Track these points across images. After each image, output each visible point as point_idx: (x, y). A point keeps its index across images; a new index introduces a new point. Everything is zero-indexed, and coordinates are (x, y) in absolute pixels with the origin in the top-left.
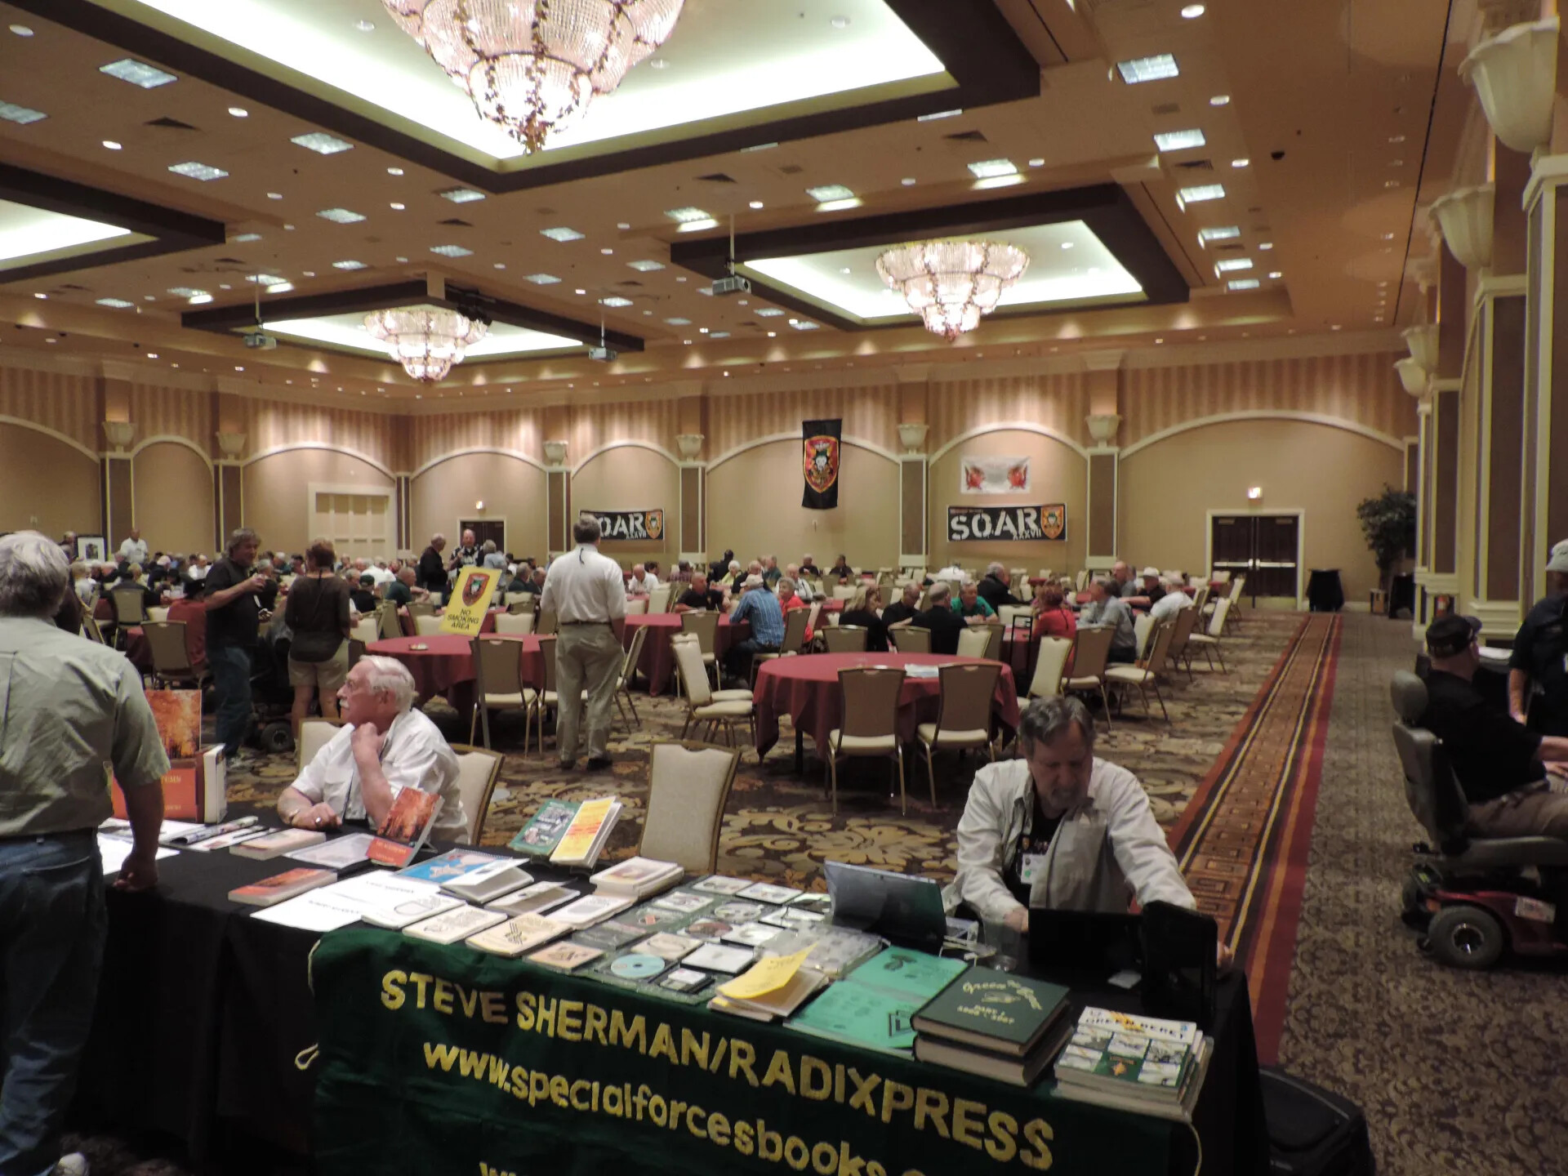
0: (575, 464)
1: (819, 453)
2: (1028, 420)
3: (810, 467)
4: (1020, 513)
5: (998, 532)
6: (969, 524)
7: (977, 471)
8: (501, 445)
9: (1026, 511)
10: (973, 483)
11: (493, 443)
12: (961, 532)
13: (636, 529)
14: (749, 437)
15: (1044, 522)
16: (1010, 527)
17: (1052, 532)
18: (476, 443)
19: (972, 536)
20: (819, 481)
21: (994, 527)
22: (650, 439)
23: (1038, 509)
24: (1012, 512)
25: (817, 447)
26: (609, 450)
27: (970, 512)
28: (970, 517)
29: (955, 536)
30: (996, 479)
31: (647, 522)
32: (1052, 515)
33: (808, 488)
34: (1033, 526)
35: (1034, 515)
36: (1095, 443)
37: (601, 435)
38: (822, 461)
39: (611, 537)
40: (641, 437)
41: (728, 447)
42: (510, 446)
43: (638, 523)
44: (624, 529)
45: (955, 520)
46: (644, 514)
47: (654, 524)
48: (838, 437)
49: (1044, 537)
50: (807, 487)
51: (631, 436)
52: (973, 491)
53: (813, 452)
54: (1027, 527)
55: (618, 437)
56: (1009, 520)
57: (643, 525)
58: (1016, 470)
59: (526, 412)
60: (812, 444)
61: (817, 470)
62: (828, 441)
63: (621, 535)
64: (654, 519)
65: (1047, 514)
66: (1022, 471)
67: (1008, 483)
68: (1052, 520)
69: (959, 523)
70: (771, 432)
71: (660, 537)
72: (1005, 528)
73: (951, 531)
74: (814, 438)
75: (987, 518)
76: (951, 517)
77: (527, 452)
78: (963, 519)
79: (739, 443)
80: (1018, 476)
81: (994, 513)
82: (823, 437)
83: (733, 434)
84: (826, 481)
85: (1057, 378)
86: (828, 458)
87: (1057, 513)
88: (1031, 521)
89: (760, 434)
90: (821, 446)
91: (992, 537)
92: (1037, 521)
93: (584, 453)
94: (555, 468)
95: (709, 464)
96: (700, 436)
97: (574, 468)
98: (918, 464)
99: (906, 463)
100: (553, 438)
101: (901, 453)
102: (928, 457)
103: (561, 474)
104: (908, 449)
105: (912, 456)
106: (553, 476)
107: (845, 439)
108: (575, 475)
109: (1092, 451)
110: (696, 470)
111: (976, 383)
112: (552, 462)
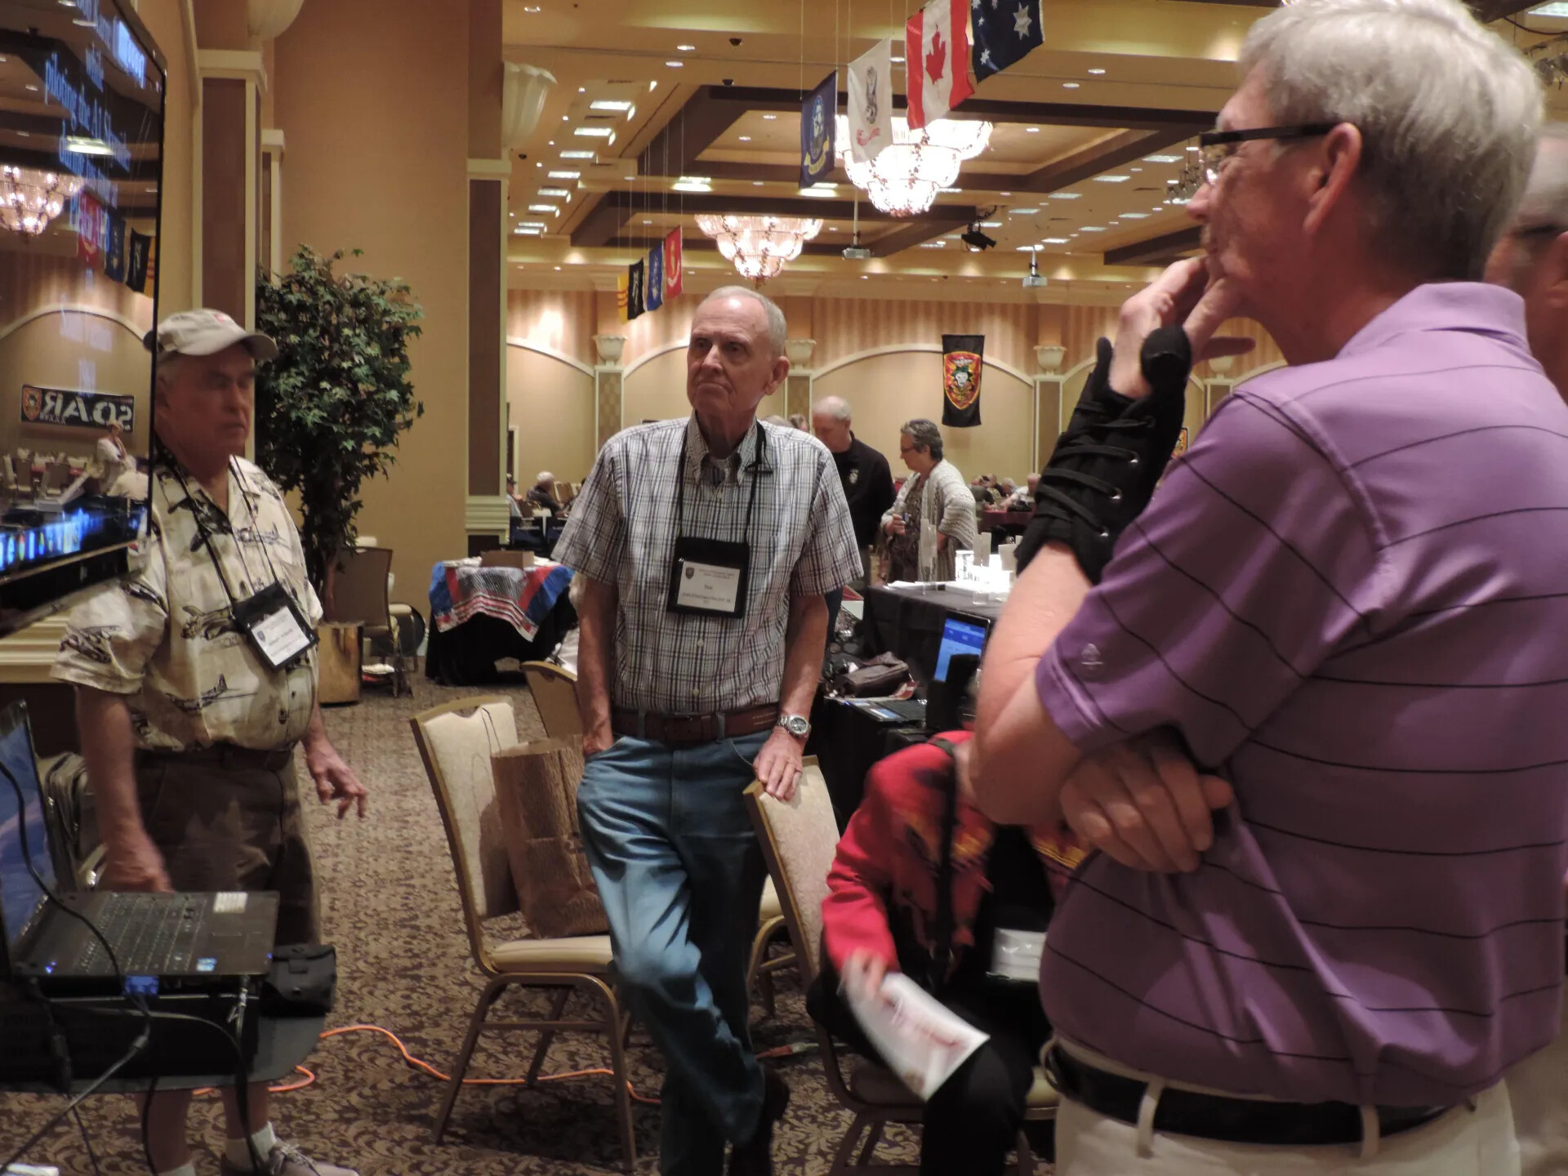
0: (628, 362)
1: (958, 369)
3: (950, 382)
14: (863, 346)
20: (959, 398)
25: (957, 362)
33: (947, 404)
36: (1215, 375)
38: (962, 377)
41: (836, 356)
42: (525, 336)
48: (981, 355)
50: (947, 402)
53: (953, 367)
60: (952, 359)
61: (957, 387)
62: (971, 358)
70: (888, 342)
74: (954, 353)
77: (553, 345)
79: (849, 352)
82: (966, 353)
83: (843, 342)
84: (968, 398)
86: (970, 375)
89: (875, 344)
90: (962, 362)
93: (641, 351)
94: (609, 367)
95: (814, 373)
96: (814, 342)
97: (626, 369)
98: (1057, 384)
99: (1044, 384)
100: (606, 331)
101: (1036, 373)
102: (1062, 379)
103: (618, 375)
104: (1044, 370)
105: (1050, 377)
106: (606, 377)
107: (986, 358)
108: (628, 377)
109: (1211, 381)
110: (806, 378)
111: (1103, 311)
112: (604, 361)
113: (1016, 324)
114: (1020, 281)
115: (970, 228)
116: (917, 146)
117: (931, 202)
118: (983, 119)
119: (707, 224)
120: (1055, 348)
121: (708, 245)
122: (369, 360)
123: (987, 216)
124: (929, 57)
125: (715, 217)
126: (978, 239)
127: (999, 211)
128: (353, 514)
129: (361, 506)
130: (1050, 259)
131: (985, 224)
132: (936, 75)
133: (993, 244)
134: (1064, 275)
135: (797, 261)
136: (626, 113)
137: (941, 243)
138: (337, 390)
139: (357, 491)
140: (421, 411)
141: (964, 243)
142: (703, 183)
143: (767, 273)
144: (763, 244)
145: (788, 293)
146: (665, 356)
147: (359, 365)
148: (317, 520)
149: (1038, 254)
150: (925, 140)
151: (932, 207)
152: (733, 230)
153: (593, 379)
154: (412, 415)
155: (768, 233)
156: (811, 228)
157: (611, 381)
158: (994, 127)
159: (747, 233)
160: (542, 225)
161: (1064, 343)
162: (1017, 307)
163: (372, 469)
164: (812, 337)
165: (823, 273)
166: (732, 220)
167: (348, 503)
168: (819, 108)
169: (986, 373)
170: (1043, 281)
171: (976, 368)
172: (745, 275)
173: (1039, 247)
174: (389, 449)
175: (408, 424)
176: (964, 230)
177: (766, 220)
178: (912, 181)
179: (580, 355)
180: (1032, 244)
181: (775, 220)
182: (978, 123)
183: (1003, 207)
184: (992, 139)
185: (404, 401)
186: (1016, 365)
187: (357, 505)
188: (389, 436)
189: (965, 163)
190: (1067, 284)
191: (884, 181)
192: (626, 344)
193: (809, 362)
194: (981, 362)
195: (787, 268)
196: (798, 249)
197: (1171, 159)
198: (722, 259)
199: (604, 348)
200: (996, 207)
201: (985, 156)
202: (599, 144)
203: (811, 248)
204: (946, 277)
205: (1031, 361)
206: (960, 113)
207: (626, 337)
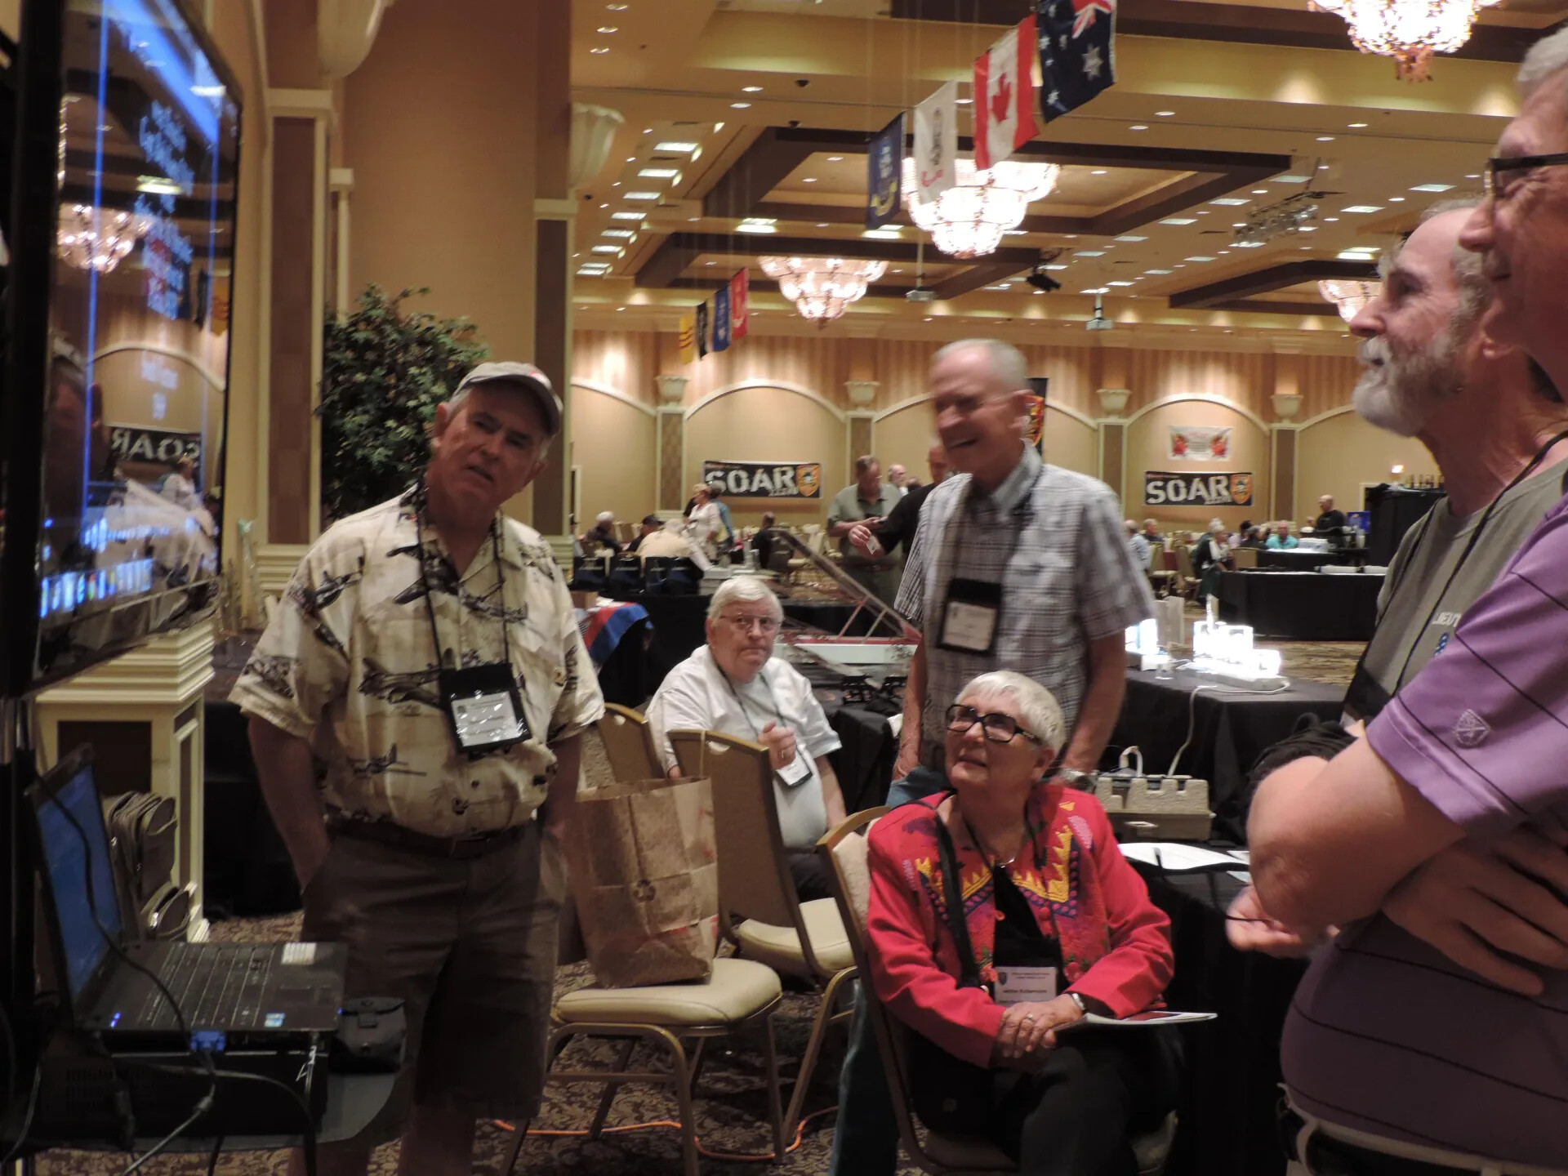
0: (690, 404)
2: (1216, 392)
4: (1212, 479)
5: (1192, 497)
6: (1164, 488)
7: (1181, 438)
9: (1219, 478)
10: (1178, 450)
12: (1156, 497)
13: (784, 486)
15: (1234, 489)
16: (1203, 492)
17: (1241, 498)
19: (1167, 502)
21: (1188, 493)
22: (798, 382)
23: (1228, 476)
24: (1205, 478)
26: (739, 390)
27: (1166, 477)
28: (1166, 481)
29: (1152, 500)
30: (1199, 447)
31: (799, 477)
32: (1241, 483)
34: (1225, 493)
35: (1225, 483)
36: (1280, 419)
37: (729, 373)
39: (748, 493)
40: (784, 378)
41: (900, 397)
42: (588, 375)
43: (788, 478)
44: (767, 484)
45: (1152, 484)
46: (795, 467)
47: (808, 479)
48: (1044, 396)
49: (1233, 503)
51: (772, 374)
52: (1178, 458)
54: (1219, 494)
55: (753, 374)
56: (1201, 486)
57: (794, 479)
58: (1217, 440)
59: (616, 335)
63: (763, 492)
64: (808, 474)
65: (1236, 481)
66: (1222, 440)
67: (1210, 452)
68: (1241, 487)
69: (1156, 488)
71: (816, 494)
72: (1199, 493)
73: (1149, 496)
75: (1181, 484)
76: (1149, 481)
77: (615, 384)
78: (1160, 484)
79: (913, 394)
80: (1218, 446)
81: (1188, 479)
83: (906, 384)
85: (1241, 356)
86: (1033, 418)
87: (1246, 480)
88: (1222, 487)
91: (1186, 502)
92: (1228, 488)
93: (703, 393)
94: (671, 408)
95: (877, 415)
96: (876, 384)
97: (688, 409)
98: (1119, 428)
99: (1108, 427)
100: (668, 372)
101: (1100, 417)
102: (1125, 422)
103: (680, 415)
104: (1109, 413)
105: (1113, 420)
106: (668, 417)
107: (1050, 401)
108: (689, 418)
109: (1277, 426)
110: (868, 420)
111: (1168, 353)
112: (667, 401)
113: (1080, 365)
114: (1085, 323)
115: (1034, 271)
116: (982, 187)
117: (996, 243)
118: (1050, 161)
119: (771, 265)
120: (1119, 391)
121: (771, 286)
123: (1052, 259)
124: (995, 98)
125: (780, 259)
126: (1042, 281)
127: (1064, 254)
130: (1115, 302)
131: (1050, 267)
132: (1001, 116)
133: (1057, 286)
134: (1129, 318)
135: (861, 302)
136: (690, 154)
137: (1004, 286)
138: (402, 428)
141: (1029, 286)
142: (767, 224)
143: (831, 314)
144: (826, 286)
145: (852, 335)
146: (727, 396)
147: (425, 404)
149: (1104, 296)
150: (991, 182)
151: (998, 249)
152: (796, 271)
153: (655, 419)
155: (832, 274)
156: (875, 269)
157: (672, 422)
158: (1062, 169)
159: (811, 275)
160: (606, 265)
161: (1128, 386)
162: (1080, 349)
164: (875, 379)
165: (886, 315)
166: (796, 262)
168: (886, 150)
169: (1049, 415)
170: (1107, 324)
171: (1039, 412)
172: (808, 316)
173: (1103, 290)
176: (1029, 272)
177: (831, 262)
178: (978, 222)
179: (643, 396)
180: (1097, 288)
181: (840, 261)
182: (1044, 165)
183: (1069, 249)
184: (1058, 180)
186: (1079, 407)
189: (1031, 204)
190: (1131, 327)
191: (949, 223)
192: (689, 385)
193: (872, 404)
194: (1043, 405)
195: (850, 310)
196: (863, 291)
197: (1238, 202)
198: (784, 300)
199: (667, 389)
200: (1061, 249)
201: (1049, 200)
202: (663, 185)
203: (876, 290)
204: (1009, 320)
205: (1094, 405)
206: (1027, 156)
207: (688, 378)
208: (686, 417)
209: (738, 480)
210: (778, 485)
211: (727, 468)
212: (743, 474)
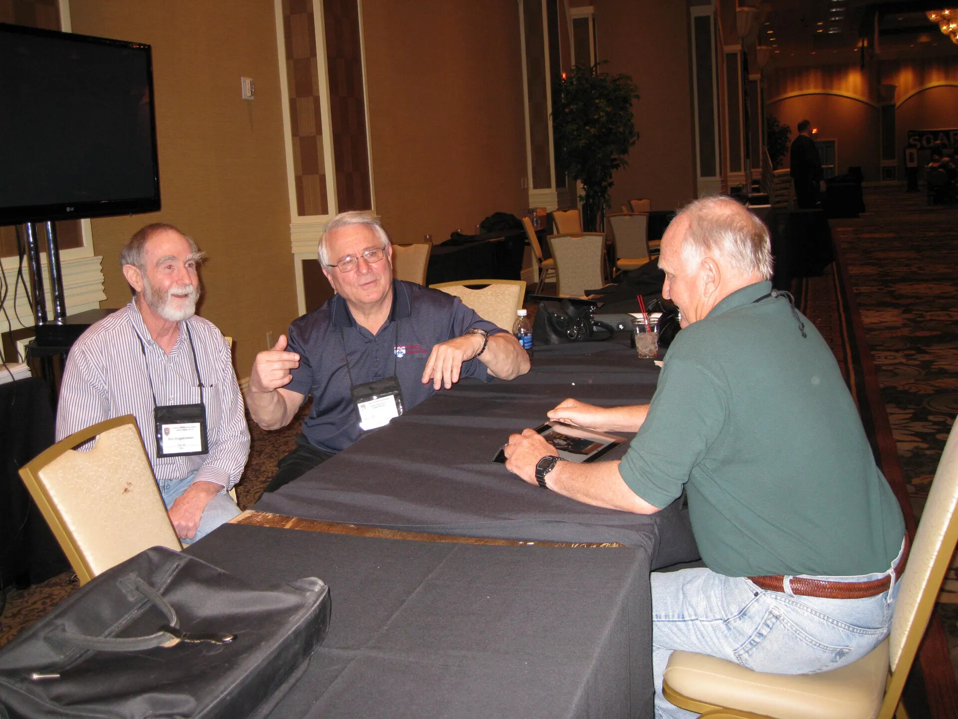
0: (899, 98)
8: (831, 88)
11: (824, 87)
18: (808, 88)
26: (927, 89)
37: (921, 78)
42: (839, 89)
44: (946, 141)
51: (947, 77)
55: (936, 81)
59: (854, 66)
77: (855, 92)
93: (906, 92)
94: (888, 102)
97: (898, 102)
100: (885, 82)
103: (893, 106)
106: (886, 108)
112: (885, 98)
119: (933, 16)
121: (933, 28)
122: (607, 114)
125: (938, 12)
128: (609, 188)
129: (614, 185)
138: (593, 130)
139: (611, 177)
140: (638, 137)
146: (920, 93)
147: (603, 116)
148: (592, 193)
152: (948, 17)
153: (878, 110)
154: (635, 138)
157: (889, 110)
163: (617, 166)
166: (947, 12)
167: (605, 184)
174: (625, 157)
175: (634, 143)
179: (871, 97)
185: (631, 133)
187: (611, 184)
188: (625, 151)
192: (897, 88)
199: (885, 92)
207: (897, 85)
208: (897, 107)
209: (928, 141)
210: (952, 142)
211: (921, 134)
212: (931, 137)
